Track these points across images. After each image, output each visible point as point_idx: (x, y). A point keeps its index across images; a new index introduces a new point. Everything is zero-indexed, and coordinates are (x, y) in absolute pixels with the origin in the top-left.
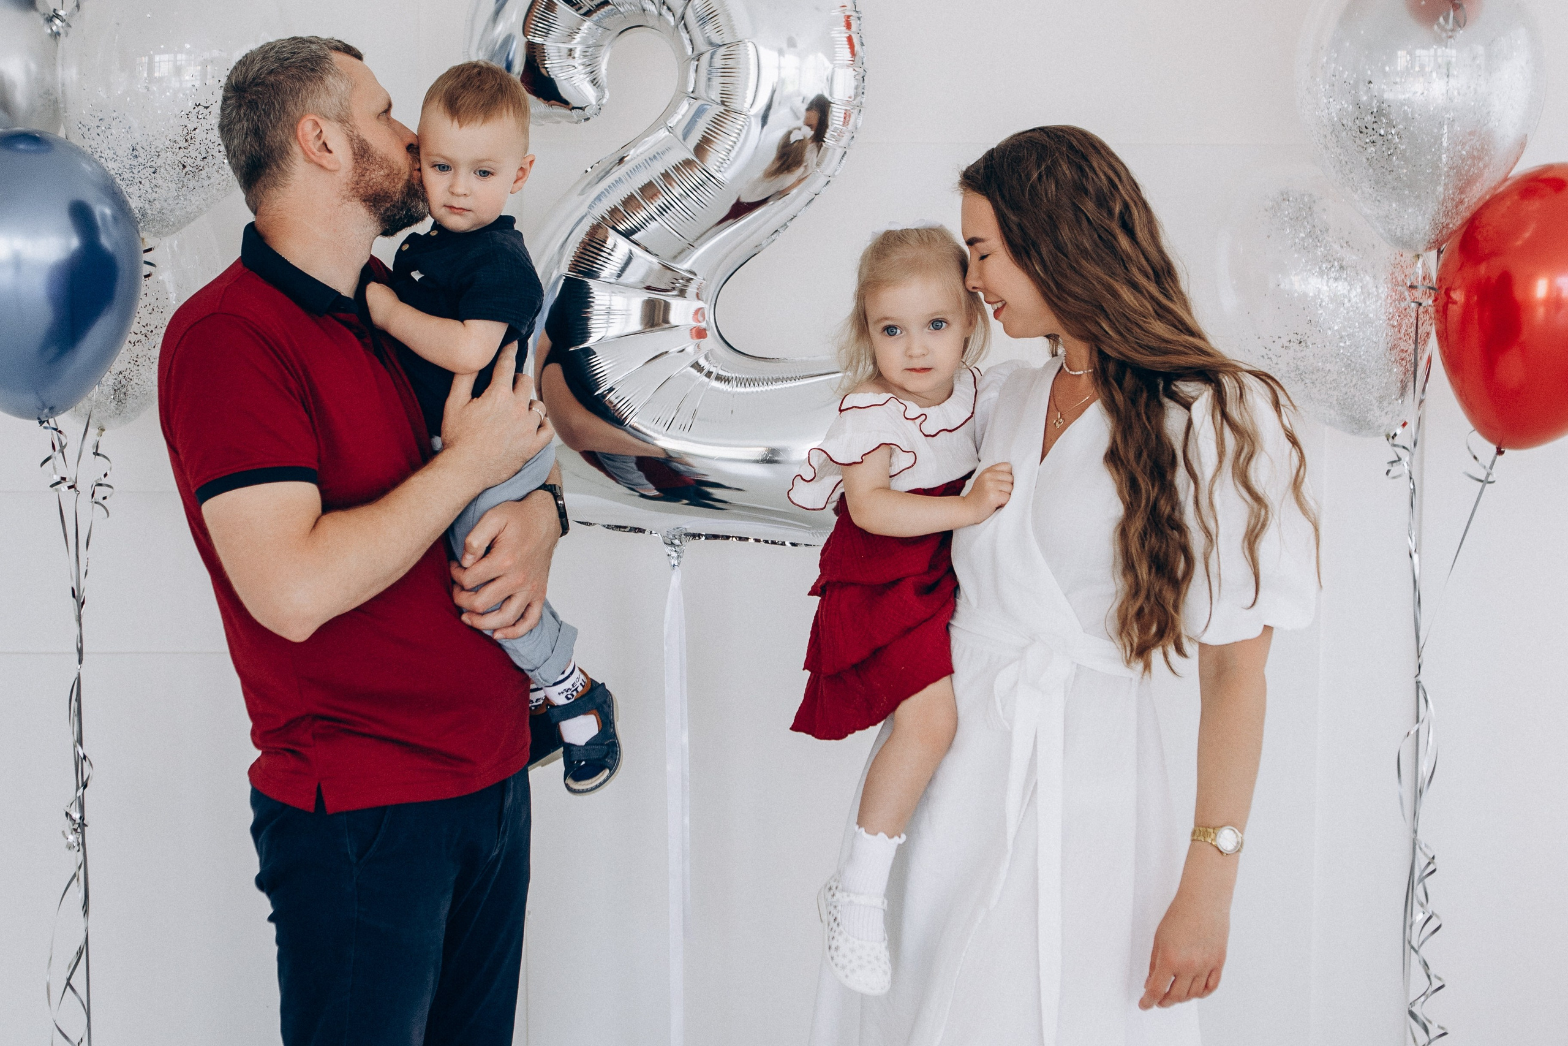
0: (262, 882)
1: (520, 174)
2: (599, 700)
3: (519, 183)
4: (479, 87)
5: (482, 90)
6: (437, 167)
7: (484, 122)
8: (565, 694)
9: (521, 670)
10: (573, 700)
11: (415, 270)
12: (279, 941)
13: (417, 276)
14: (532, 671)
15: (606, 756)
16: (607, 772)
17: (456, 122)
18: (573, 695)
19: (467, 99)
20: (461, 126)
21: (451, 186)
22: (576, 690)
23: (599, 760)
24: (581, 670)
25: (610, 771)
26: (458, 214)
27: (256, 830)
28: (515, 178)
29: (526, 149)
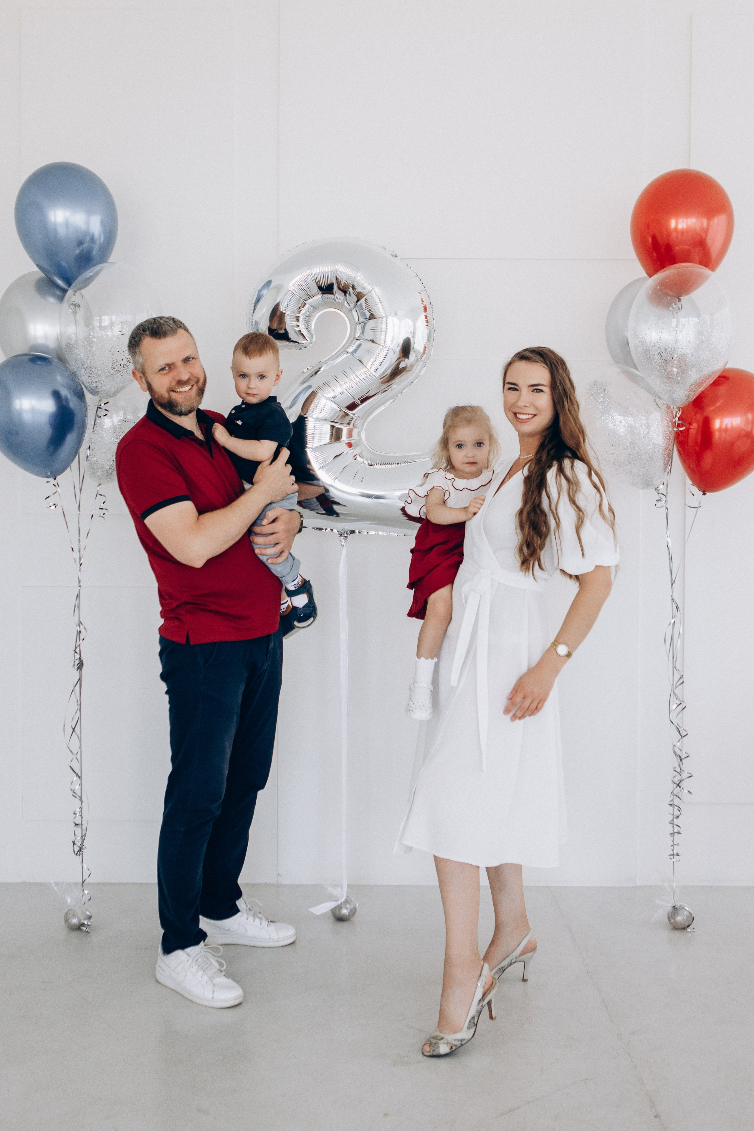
0: (164, 677)
1: (277, 377)
2: (308, 588)
3: (277, 381)
4: (256, 342)
5: (258, 343)
6: (241, 376)
7: (260, 356)
8: (294, 586)
9: (277, 578)
10: (297, 588)
11: (239, 420)
12: (170, 702)
13: (240, 423)
14: (281, 577)
15: (312, 613)
16: (312, 619)
17: (248, 358)
18: (297, 586)
19: (252, 347)
20: (250, 359)
21: (248, 385)
22: (299, 584)
23: (309, 614)
24: (300, 576)
25: (314, 618)
26: (251, 396)
27: (161, 654)
28: (274, 379)
29: (279, 367)
